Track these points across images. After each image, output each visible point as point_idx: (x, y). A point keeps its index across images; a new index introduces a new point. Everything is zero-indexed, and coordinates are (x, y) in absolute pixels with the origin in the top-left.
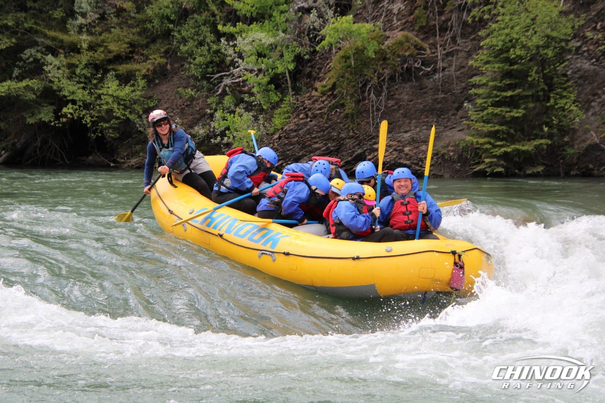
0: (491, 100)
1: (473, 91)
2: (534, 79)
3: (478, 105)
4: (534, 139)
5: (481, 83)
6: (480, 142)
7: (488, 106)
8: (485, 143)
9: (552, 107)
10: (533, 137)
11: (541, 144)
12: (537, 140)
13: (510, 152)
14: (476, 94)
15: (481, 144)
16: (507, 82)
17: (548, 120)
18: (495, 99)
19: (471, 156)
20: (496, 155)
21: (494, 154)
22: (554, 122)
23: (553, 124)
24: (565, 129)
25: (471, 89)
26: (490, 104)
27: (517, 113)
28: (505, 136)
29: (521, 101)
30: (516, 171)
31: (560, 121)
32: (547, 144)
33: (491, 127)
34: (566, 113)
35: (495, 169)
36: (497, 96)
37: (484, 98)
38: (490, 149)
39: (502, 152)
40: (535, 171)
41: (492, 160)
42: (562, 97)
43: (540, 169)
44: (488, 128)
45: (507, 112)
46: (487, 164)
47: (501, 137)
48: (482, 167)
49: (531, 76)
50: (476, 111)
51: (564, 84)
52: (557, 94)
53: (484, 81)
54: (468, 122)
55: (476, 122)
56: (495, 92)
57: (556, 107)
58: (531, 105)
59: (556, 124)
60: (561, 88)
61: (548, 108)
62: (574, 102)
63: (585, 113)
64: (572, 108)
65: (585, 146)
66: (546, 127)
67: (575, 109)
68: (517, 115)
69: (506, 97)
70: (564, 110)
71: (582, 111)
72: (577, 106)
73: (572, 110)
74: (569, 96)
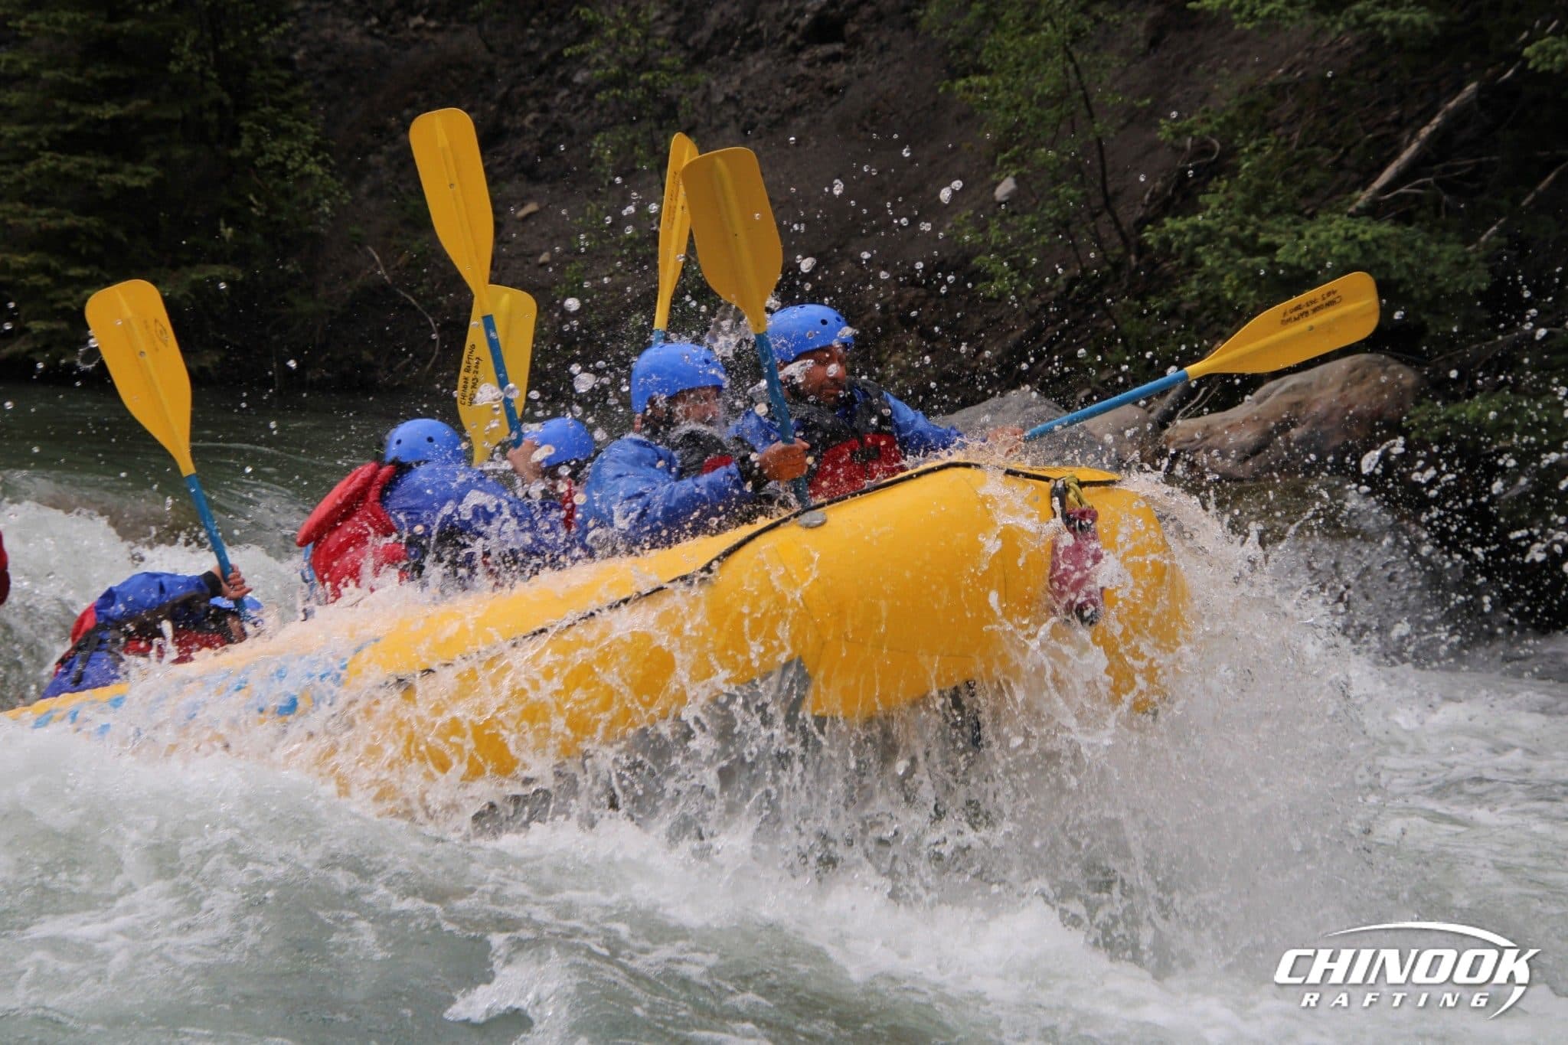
0: (47, 128)
2: (189, 70)
4: (190, 264)
5: (15, 71)
6: (13, 265)
7: (41, 148)
8: (30, 270)
9: (247, 161)
10: (187, 257)
11: (213, 280)
12: (200, 266)
15: (17, 272)
16: (102, 71)
17: (235, 204)
18: (61, 127)
20: (66, 309)
21: (59, 305)
22: (254, 210)
23: (252, 214)
24: (288, 234)
26: (46, 143)
27: (136, 177)
28: (97, 249)
29: (148, 139)
31: (273, 208)
32: (232, 282)
33: (49, 217)
34: (290, 184)
35: (63, 355)
36: (68, 118)
37: (23, 122)
38: (49, 289)
41: (54, 325)
42: (278, 132)
43: (210, 359)
44: (39, 219)
45: (101, 170)
46: (36, 338)
47: (84, 251)
48: (20, 346)
49: (178, 58)
51: (283, 91)
52: (262, 121)
53: (25, 66)
56: (61, 104)
57: (259, 162)
58: (181, 153)
59: (260, 219)
60: (274, 104)
61: (232, 164)
62: (315, 150)
63: (348, 187)
64: (307, 168)
65: (349, 291)
66: (226, 227)
67: (319, 171)
68: (135, 182)
69: (99, 122)
70: (283, 172)
71: (338, 180)
72: (323, 163)
73: (310, 175)
74: (300, 130)
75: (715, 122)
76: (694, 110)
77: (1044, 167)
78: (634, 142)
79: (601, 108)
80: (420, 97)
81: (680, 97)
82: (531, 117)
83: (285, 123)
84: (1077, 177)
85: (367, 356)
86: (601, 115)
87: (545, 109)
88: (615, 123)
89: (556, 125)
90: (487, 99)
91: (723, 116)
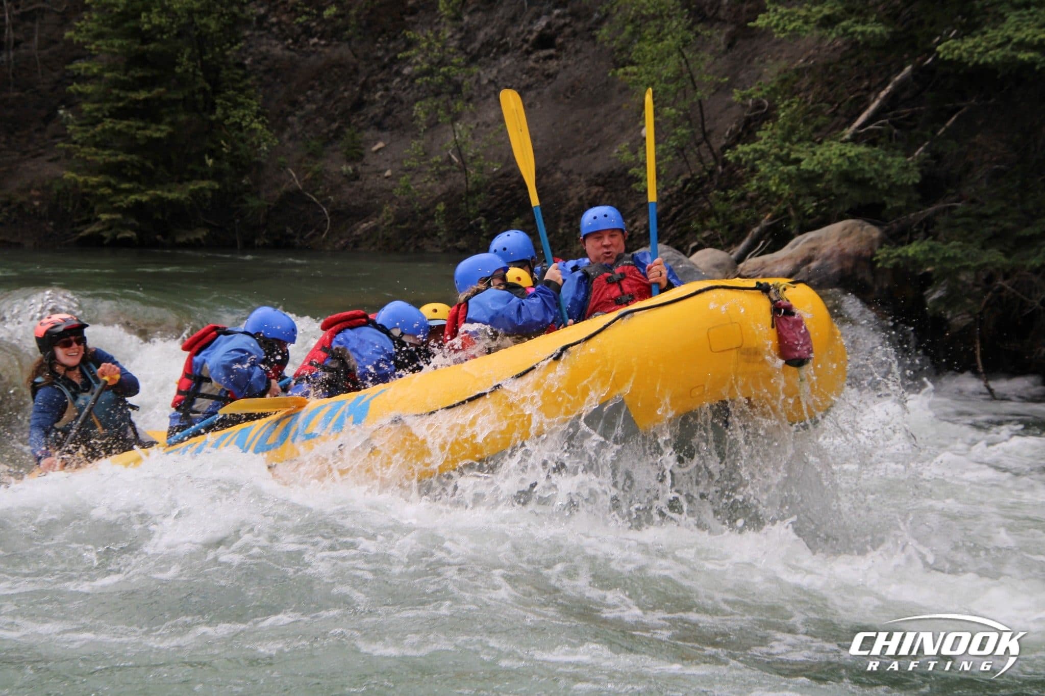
0: (107, 105)
1: (74, 87)
2: (186, 71)
3: (84, 114)
4: (189, 180)
5: (89, 73)
6: (90, 183)
7: (104, 116)
8: (100, 185)
9: (220, 122)
10: (186, 176)
11: (201, 189)
12: (194, 181)
13: (146, 202)
14: (80, 94)
15: (93, 187)
16: (138, 73)
17: (213, 146)
18: (115, 105)
19: (74, 207)
20: (120, 207)
21: (116, 205)
22: (224, 149)
23: (223, 152)
24: (243, 162)
25: (71, 84)
26: (107, 114)
27: (159, 131)
28: (136, 173)
29: (164, 110)
30: (159, 237)
31: (235, 148)
32: (213, 190)
33: (110, 155)
34: (244, 134)
35: (119, 233)
36: (119, 99)
37: (94, 102)
38: (110, 196)
39: (131, 203)
40: (192, 237)
41: (114, 216)
42: (237, 105)
43: (201, 234)
44: (104, 156)
45: (139, 128)
46: (104, 223)
47: (129, 174)
48: (94, 228)
49: (180, 64)
50: (81, 125)
51: (239, 82)
53: (95, 70)
54: (67, 146)
55: (82, 145)
56: (115, 91)
57: (227, 122)
58: (182, 118)
59: (228, 154)
60: (234, 89)
61: (212, 124)
62: (258, 114)
63: (277, 135)
64: (254, 125)
65: (279, 194)
66: (209, 158)
67: (260, 127)
68: (157, 135)
69: (137, 102)
70: (240, 128)
71: (271, 132)
72: (262, 122)
73: (255, 129)
74: (249, 104)
75: (483, 95)
76: (471, 88)
77: (668, 117)
78: (437, 107)
79: (419, 88)
80: (317, 84)
81: (463, 81)
82: (379, 94)
83: (241, 99)
84: (687, 123)
85: (289, 230)
86: (419, 92)
87: (387, 89)
88: (427, 97)
89: (393, 98)
90: (355, 84)
91: (487, 91)
